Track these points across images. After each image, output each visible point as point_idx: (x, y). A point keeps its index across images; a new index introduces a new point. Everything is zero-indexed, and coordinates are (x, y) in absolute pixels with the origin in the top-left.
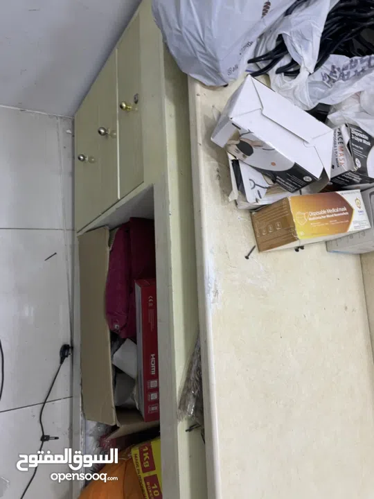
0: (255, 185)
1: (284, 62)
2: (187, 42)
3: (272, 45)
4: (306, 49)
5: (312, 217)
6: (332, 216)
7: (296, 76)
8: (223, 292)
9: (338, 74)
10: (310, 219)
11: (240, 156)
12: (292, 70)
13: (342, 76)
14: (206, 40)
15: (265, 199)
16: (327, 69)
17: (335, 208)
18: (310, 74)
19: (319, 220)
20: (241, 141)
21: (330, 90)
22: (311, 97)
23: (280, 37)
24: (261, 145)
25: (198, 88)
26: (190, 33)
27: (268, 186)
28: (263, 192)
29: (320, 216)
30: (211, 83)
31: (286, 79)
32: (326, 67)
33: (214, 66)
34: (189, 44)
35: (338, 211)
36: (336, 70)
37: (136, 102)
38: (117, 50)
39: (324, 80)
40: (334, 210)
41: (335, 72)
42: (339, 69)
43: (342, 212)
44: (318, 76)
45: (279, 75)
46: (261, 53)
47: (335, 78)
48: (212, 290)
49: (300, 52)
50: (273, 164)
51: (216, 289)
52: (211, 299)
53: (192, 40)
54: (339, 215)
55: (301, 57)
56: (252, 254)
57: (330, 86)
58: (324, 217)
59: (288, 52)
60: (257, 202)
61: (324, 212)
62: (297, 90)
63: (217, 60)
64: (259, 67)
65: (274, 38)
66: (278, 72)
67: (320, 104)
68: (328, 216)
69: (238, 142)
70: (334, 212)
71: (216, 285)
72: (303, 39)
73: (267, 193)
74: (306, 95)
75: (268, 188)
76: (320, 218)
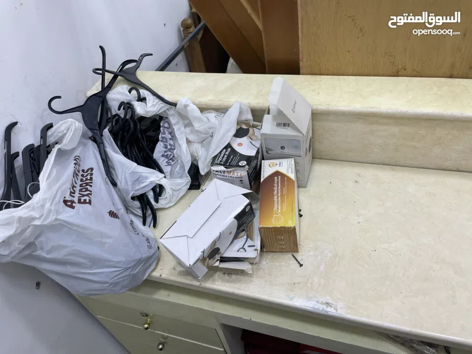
0: (243, 248)
1: (151, 196)
2: (120, 280)
3: (137, 204)
4: (146, 178)
5: (278, 209)
6: (280, 190)
7: (163, 187)
8: (329, 298)
9: (169, 153)
10: (279, 211)
11: (218, 257)
12: (158, 190)
13: (171, 150)
14: (124, 266)
15: (256, 242)
16: (163, 161)
17: (274, 186)
18: (165, 177)
19: (281, 204)
20: (208, 257)
21: (179, 161)
22: (181, 177)
23: (133, 198)
24: (214, 243)
25: (156, 274)
26: (114, 277)
27: (245, 237)
28: (250, 242)
29: (278, 201)
30: (155, 263)
31: (164, 196)
32: (162, 162)
33: (144, 260)
34: (122, 279)
35: (276, 185)
36: (165, 154)
37: (147, 315)
38: (97, 316)
39: (170, 165)
40: (275, 188)
41: (167, 155)
42: (165, 152)
43: (278, 182)
44: (167, 169)
45: (160, 201)
46: (140, 213)
47: (172, 156)
48: (325, 307)
49: (147, 183)
50: (230, 233)
51: (325, 304)
52: (334, 311)
53: (120, 276)
54: (279, 184)
55: (151, 183)
56: (299, 259)
57: (176, 160)
58: (280, 198)
59: (145, 193)
60: (257, 250)
61: (276, 197)
62: (174, 188)
63: (140, 260)
64: (149, 215)
65: (132, 202)
66: (157, 201)
67: (188, 173)
68: (279, 195)
69: (208, 259)
70: (277, 189)
71: (322, 303)
72: (138, 179)
73: (251, 239)
74: (179, 181)
75: (248, 237)
76: (280, 202)
